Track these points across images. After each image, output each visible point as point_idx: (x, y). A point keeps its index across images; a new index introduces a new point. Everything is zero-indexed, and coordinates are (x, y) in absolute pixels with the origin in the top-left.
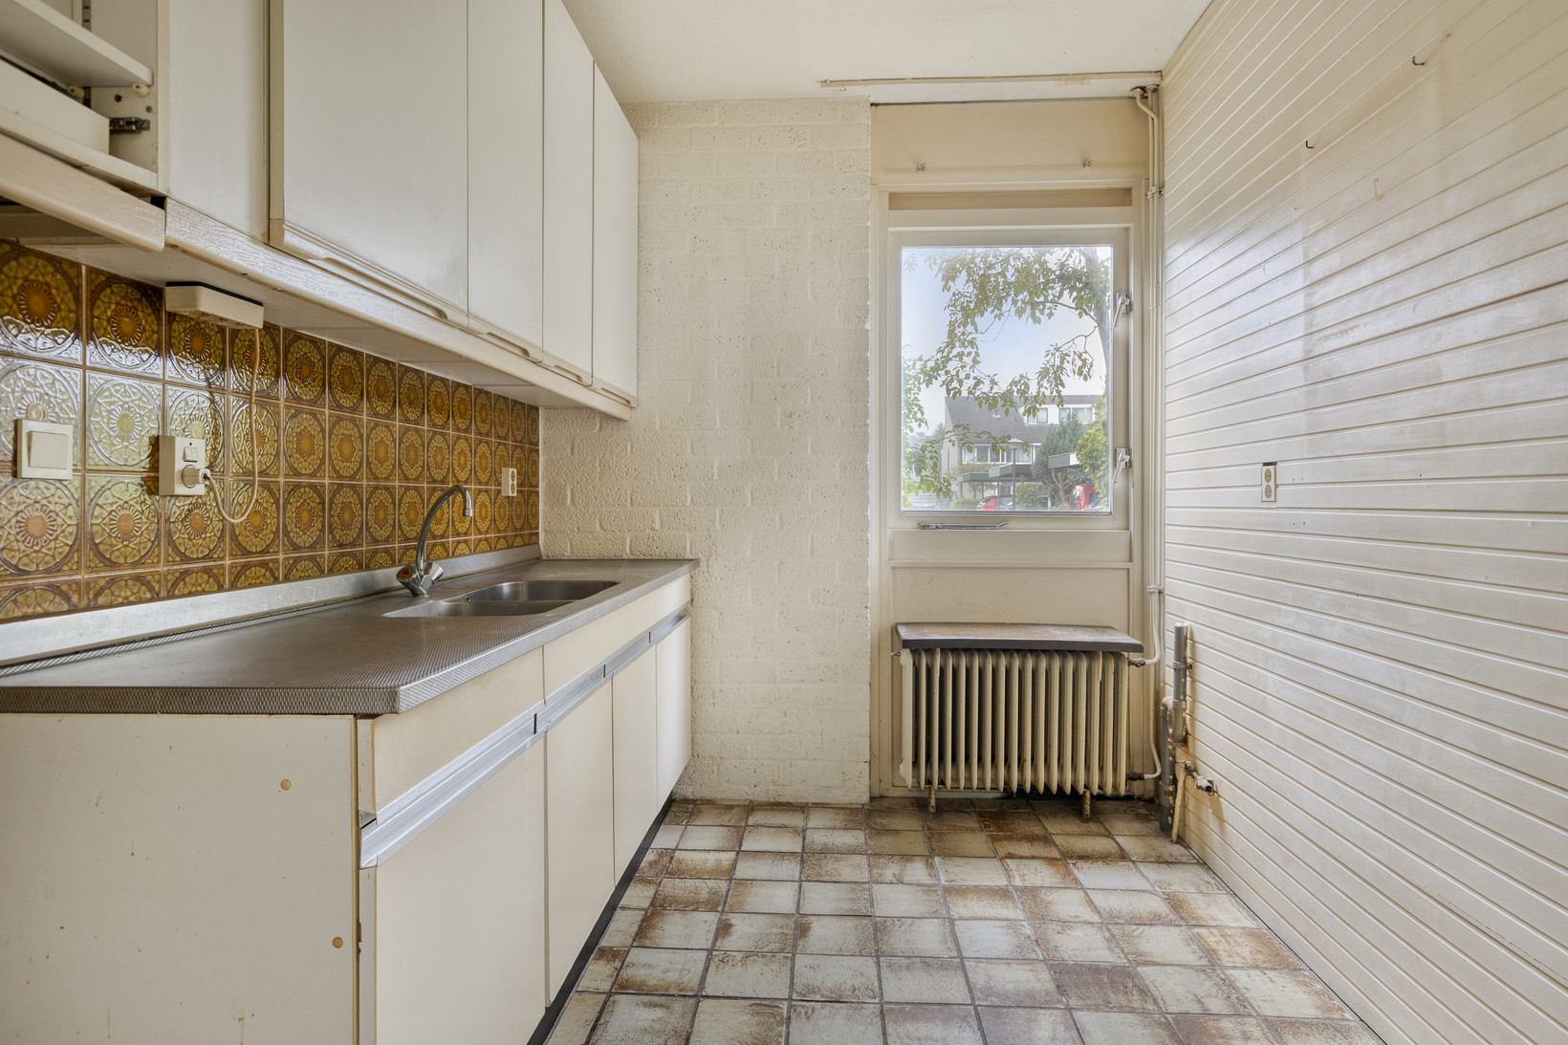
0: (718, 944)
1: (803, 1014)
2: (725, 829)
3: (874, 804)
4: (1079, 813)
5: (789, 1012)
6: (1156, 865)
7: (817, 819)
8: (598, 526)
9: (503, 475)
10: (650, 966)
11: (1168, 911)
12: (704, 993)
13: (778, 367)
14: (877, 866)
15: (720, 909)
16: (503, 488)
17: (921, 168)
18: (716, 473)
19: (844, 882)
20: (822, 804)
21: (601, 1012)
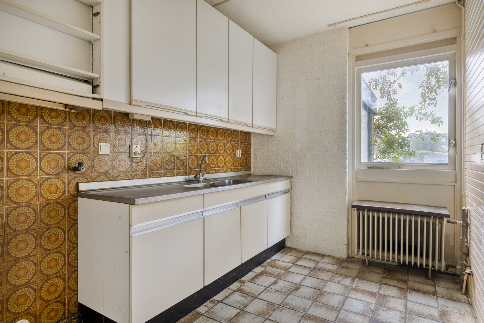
0: (271, 286)
1: (280, 310)
2: (295, 257)
3: (348, 259)
4: (426, 276)
5: (277, 308)
6: (447, 300)
7: (326, 260)
8: (266, 166)
9: (236, 152)
10: (249, 287)
11: (437, 315)
12: (258, 297)
13: (317, 117)
14: (335, 277)
15: (278, 278)
16: (236, 155)
17: (367, 46)
18: (298, 150)
19: (320, 279)
20: (330, 256)
21: (230, 294)
